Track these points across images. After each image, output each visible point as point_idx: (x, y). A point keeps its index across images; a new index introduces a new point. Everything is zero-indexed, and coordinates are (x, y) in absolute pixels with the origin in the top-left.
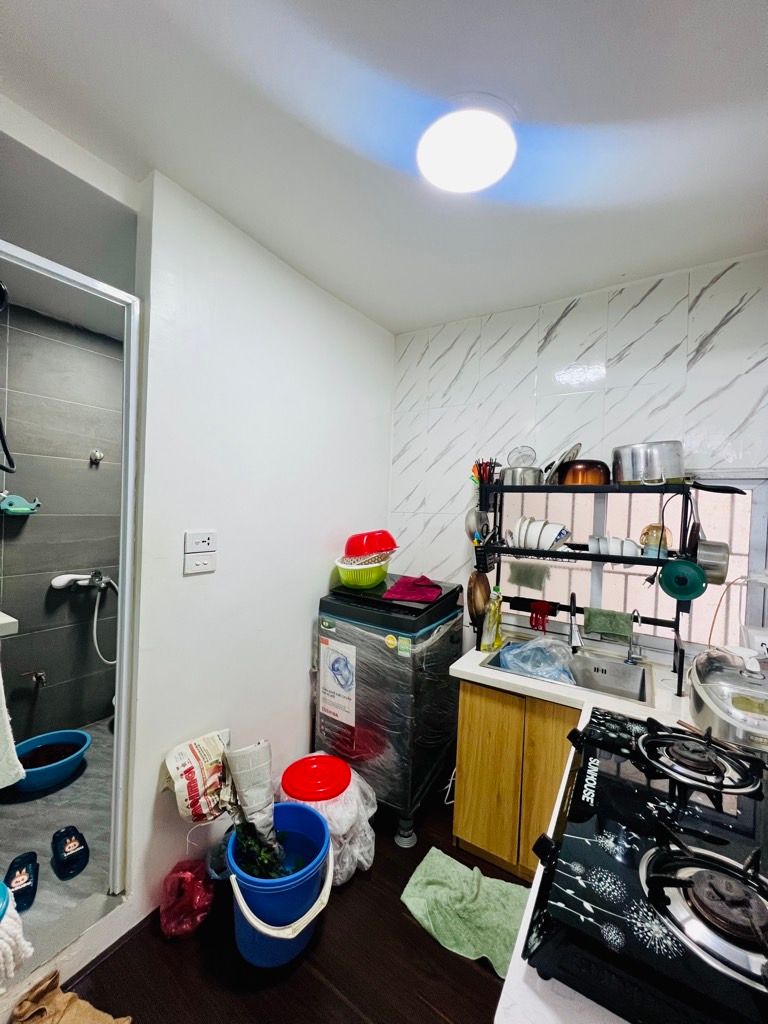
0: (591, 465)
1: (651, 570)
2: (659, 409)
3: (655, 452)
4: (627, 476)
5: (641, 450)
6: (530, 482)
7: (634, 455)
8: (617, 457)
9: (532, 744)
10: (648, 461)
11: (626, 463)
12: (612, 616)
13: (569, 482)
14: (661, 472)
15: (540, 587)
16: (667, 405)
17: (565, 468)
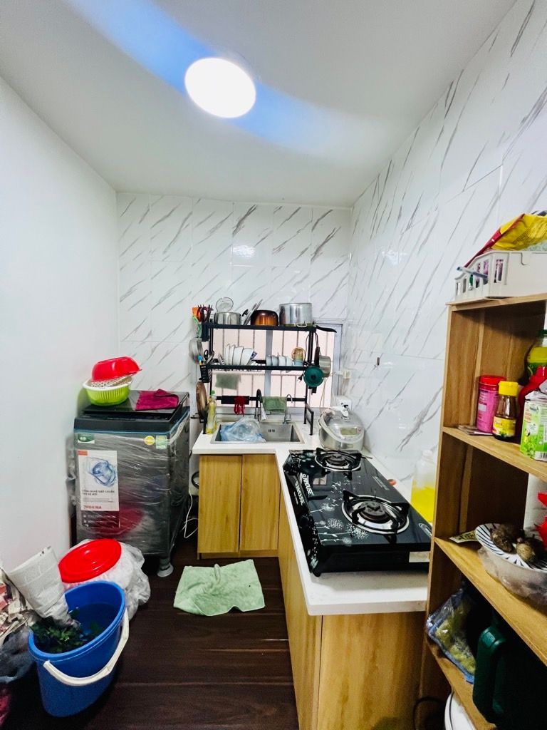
0: (269, 313)
1: (301, 373)
2: (298, 283)
3: (301, 307)
4: (287, 322)
5: (294, 307)
6: (234, 323)
7: (291, 310)
8: (282, 310)
9: (246, 481)
10: (298, 313)
11: (287, 313)
12: (277, 399)
13: (257, 323)
14: (304, 320)
15: (235, 387)
16: (301, 281)
17: (256, 314)
